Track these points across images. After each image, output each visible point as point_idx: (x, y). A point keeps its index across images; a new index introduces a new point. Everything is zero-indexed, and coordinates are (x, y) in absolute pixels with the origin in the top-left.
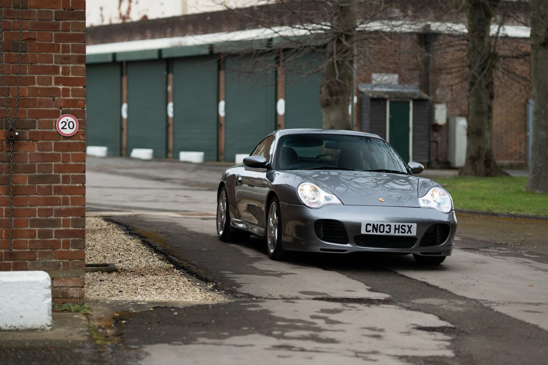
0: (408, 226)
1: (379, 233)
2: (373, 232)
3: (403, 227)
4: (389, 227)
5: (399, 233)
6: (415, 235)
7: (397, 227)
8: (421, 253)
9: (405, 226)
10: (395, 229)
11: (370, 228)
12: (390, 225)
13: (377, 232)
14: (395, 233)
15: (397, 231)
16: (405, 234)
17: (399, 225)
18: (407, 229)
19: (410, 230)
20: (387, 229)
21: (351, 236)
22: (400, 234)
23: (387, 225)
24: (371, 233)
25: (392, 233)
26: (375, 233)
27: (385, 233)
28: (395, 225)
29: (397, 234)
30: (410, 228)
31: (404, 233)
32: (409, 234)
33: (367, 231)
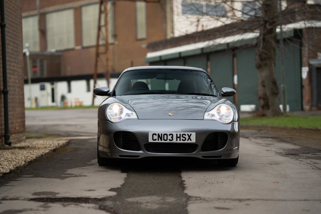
0: (188, 134)
1: (163, 141)
2: (158, 140)
3: (184, 136)
4: (171, 136)
5: (180, 140)
6: (195, 142)
7: (178, 136)
8: (203, 157)
9: (185, 135)
10: (177, 137)
11: (156, 137)
12: (172, 135)
13: (161, 140)
14: (177, 140)
15: (178, 139)
16: (186, 142)
17: (180, 134)
18: (187, 137)
19: (189, 138)
20: (169, 137)
21: (142, 144)
22: (182, 142)
23: (170, 135)
24: (157, 141)
25: (174, 141)
26: (160, 141)
27: (168, 141)
28: (177, 134)
29: (178, 141)
30: (189, 136)
31: (185, 140)
32: (189, 141)
33: (153, 140)
